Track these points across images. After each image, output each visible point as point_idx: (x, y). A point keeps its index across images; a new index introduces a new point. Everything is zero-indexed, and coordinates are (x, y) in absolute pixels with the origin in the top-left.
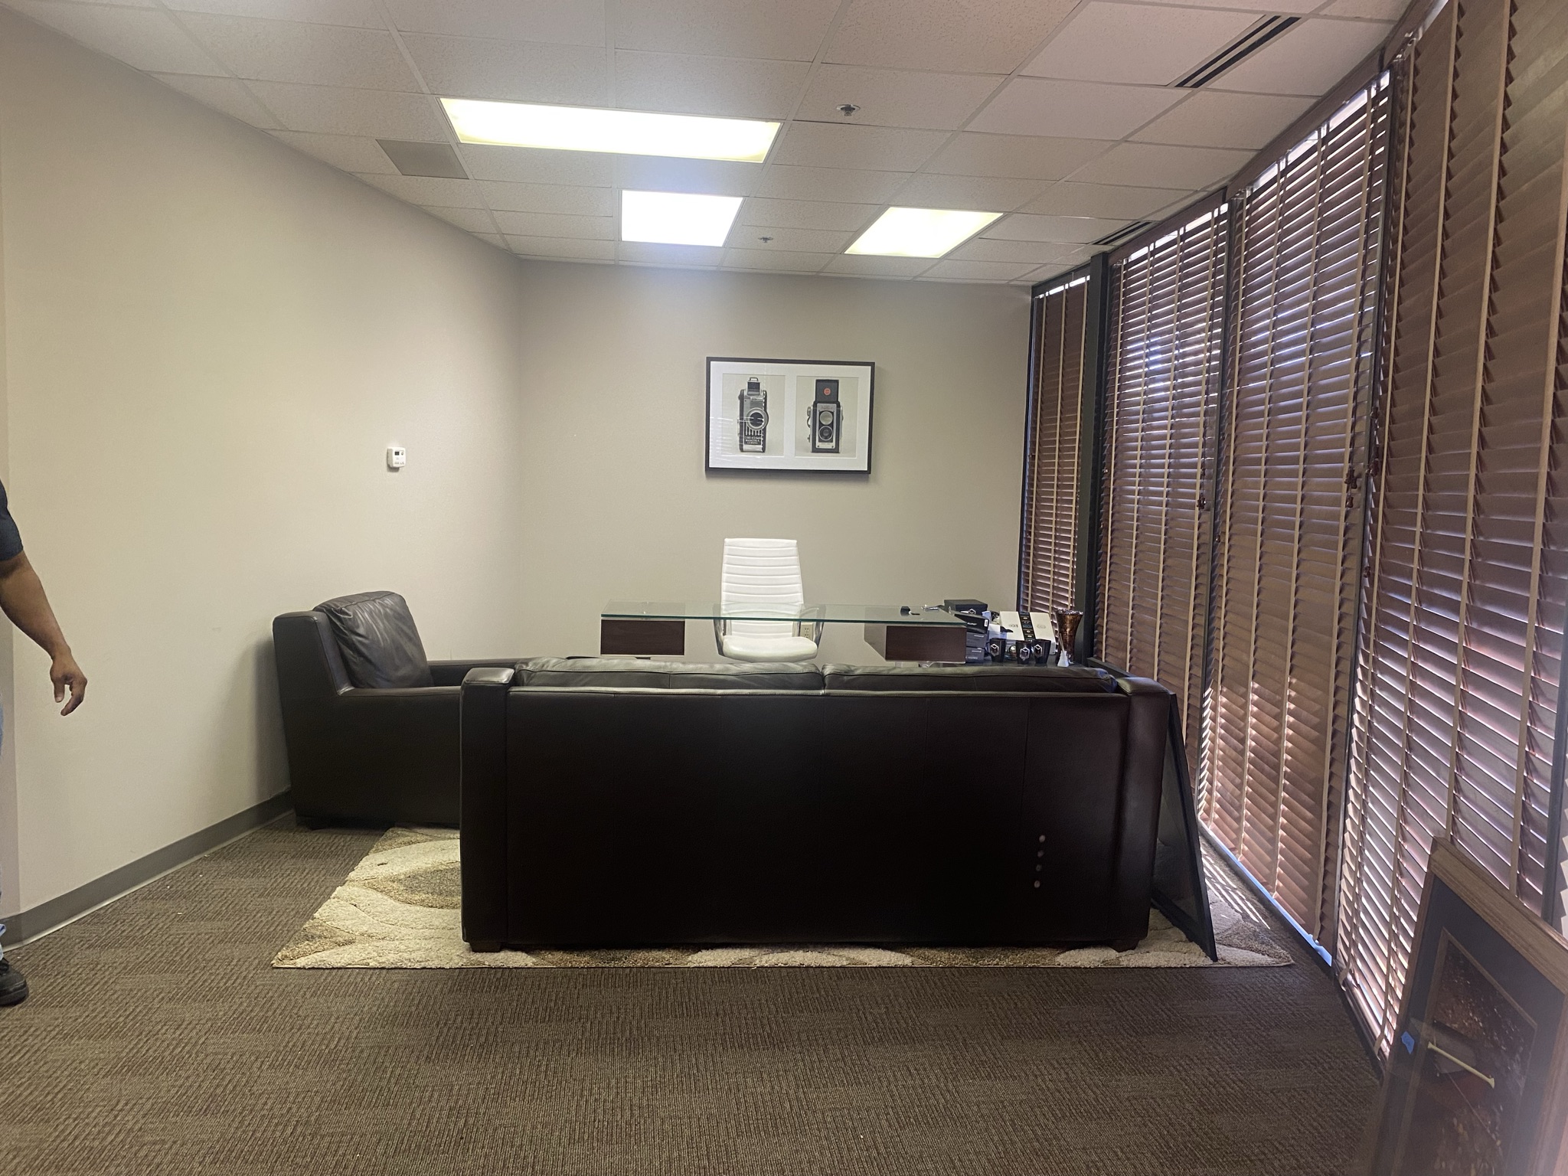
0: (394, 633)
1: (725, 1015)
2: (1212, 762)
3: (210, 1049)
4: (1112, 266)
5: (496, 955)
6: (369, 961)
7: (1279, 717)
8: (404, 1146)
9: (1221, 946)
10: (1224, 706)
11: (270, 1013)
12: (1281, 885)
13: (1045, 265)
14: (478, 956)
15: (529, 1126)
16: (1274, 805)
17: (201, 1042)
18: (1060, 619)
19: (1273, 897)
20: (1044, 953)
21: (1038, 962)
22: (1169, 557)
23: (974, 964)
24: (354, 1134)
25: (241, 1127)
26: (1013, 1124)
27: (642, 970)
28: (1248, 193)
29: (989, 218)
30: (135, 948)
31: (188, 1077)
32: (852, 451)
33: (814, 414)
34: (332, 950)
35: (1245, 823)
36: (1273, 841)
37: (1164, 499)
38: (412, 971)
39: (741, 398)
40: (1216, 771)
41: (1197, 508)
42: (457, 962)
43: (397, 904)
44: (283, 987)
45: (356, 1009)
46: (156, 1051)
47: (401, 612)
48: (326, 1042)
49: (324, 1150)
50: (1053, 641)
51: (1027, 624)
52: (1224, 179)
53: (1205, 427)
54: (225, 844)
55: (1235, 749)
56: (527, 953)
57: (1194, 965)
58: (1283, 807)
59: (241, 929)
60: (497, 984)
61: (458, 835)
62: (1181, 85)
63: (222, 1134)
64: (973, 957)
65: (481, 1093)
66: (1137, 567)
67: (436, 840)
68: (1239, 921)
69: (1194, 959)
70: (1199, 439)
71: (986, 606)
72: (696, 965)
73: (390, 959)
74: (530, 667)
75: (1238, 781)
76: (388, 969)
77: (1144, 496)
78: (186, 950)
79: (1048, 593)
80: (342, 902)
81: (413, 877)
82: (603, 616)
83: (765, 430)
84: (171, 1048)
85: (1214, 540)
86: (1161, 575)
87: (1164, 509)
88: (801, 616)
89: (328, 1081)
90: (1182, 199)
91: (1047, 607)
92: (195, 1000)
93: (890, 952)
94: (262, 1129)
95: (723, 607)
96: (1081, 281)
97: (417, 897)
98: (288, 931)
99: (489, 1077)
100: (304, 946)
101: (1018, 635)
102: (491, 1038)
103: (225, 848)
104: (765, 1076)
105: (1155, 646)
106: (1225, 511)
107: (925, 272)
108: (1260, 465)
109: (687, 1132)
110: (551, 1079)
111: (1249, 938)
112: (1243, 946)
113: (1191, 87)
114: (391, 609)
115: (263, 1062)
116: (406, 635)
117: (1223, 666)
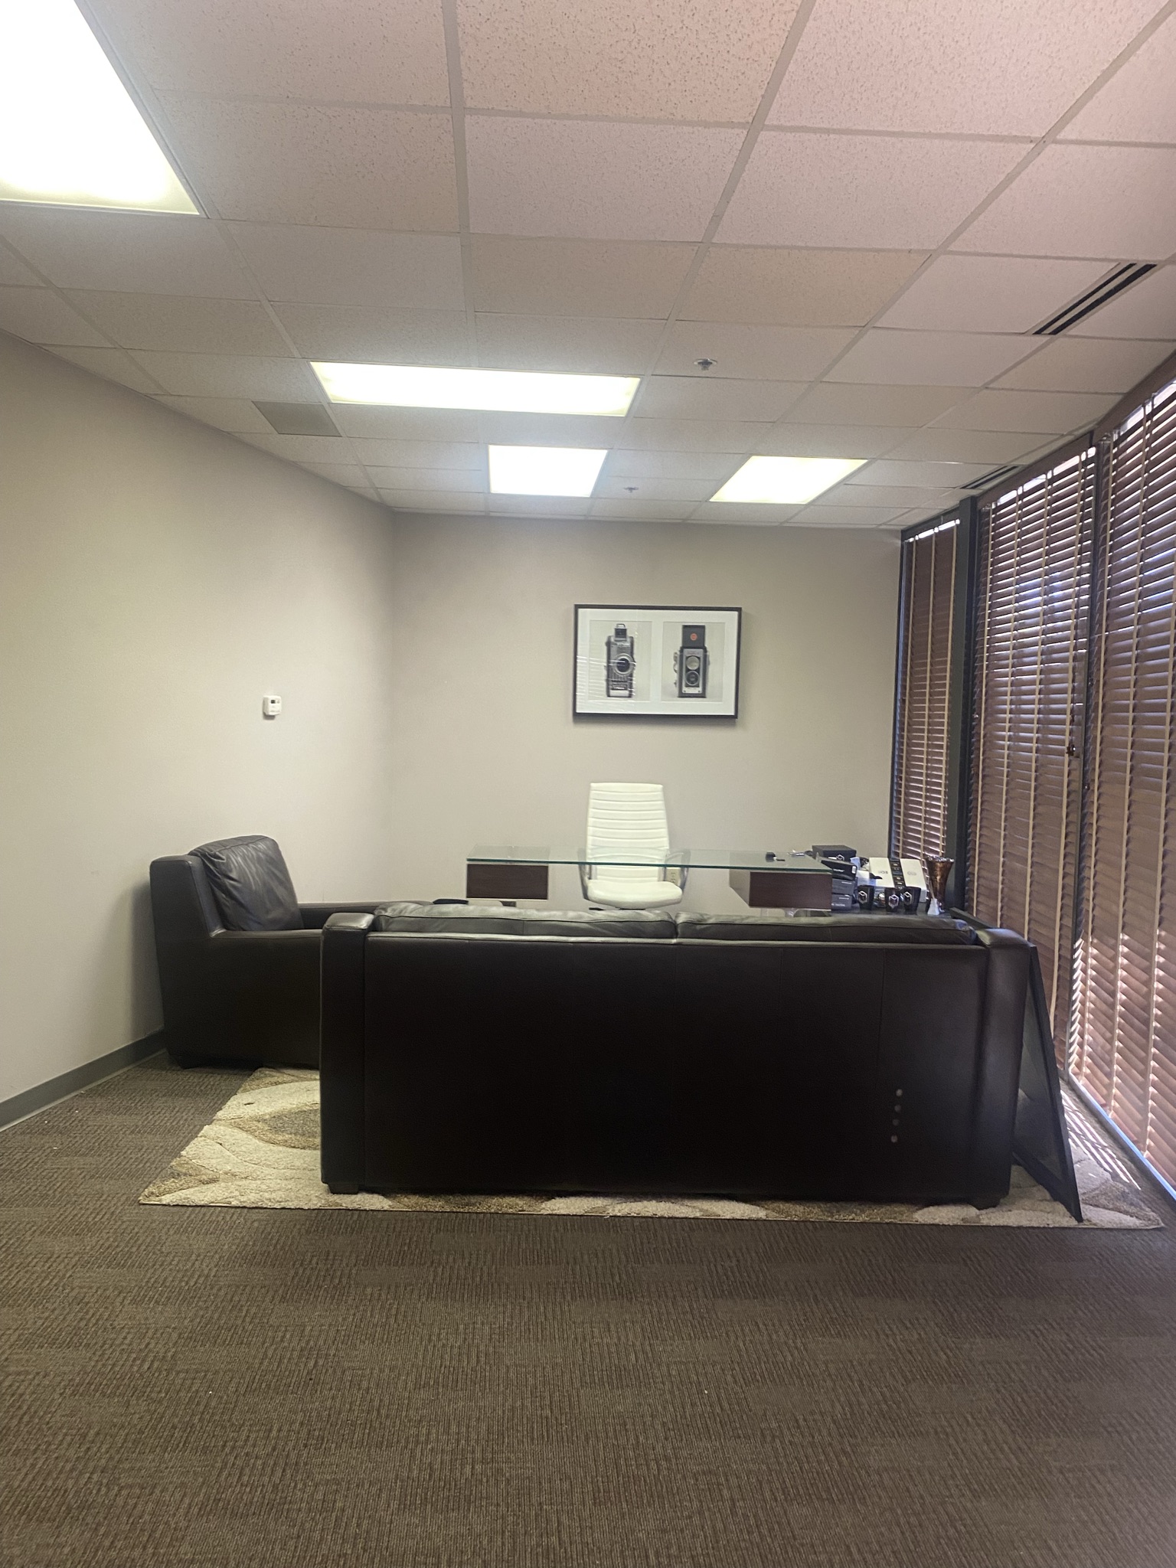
0: (266, 878)
1: (575, 1263)
2: (1083, 1015)
3: (76, 1283)
4: (980, 511)
5: (353, 1197)
6: (231, 1200)
7: (1148, 970)
8: (255, 1385)
9: (1087, 1207)
10: (1095, 957)
11: (134, 1249)
12: (1152, 1144)
13: (913, 509)
14: (336, 1198)
15: (376, 1371)
16: (1145, 1062)
17: (68, 1275)
18: (930, 866)
19: (1144, 1156)
20: (902, 1209)
21: (895, 1218)
22: (1039, 804)
23: (830, 1219)
24: (208, 1371)
25: (102, 1360)
26: (861, 1385)
27: (495, 1216)
28: (1115, 437)
29: (856, 464)
30: (11, 1182)
31: (55, 1309)
32: (719, 697)
33: (681, 659)
34: (196, 1188)
35: (1115, 1079)
36: (1144, 1099)
37: (1034, 745)
38: (272, 1211)
39: (609, 644)
40: (1087, 1025)
41: (1067, 755)
42: (316, 1203)
43: (261, 1144)
44: (148, 1223)
45: (216, 1247)
46: (25, 1283)
47: (274, 857)
48: (186, 1279)
49: (178, 1387)
50: (924, 888)
51: (897, 872)
52: (1089, 423)
53: (1074, 673)
54: (99, 1082)
55: (1105, 1002)
56: (383, 1195)
57: (1057, 1225)
58: (1153, 1063)
59: (112, 1165)
60: (354, 1226)
61: (318, 1077)
62: (1038, 333)
63: (84, 1367)
64: (829, 1212)
65: (332, 1334)
66: (1009, 814)
67: (302, 1081)
68: (1107, 1181)
69: (1058, 1219)
70: (1068, 685)
71: (855, 852)
72: (550, 1212)
73: (250, 1198)
74: (389, 913)
75: (1108, 1035)
76: (250, 1208)
77: (1015, 742)
78: (58, 1185)
79: (918, 839)
80: (208, 1141)
81: (278, 1117)
82: (469, 860)
83: (631, 675)
84: (40, 1280)
85: (1083, 787)
86: (1031, 822)
87: (1034, 755)
88: (667, 860)
89: (185, 1318)
90: (1049, 443)
91: (918, 854)
92: (64, 1234)
93: (744, 1205)
94: (121, 1363)
95: (589, 851)
96: (951, 524)
97: (280, 1138)
98: (156, 1168)
99: (340, 1319)
100: (170, 1183)
101: (887, 882)
102: (344, 1281)
103: (100, 1085)
104: (612, 1327)
105: (1025, 895)
106: (1095, 759)
107: (792, 518)
108: (1128, 712)
109: (531, 1381)
110: (401, 1322)
111: (1117, 1199)
112: (1111, 1206)
113: (1050, 334)
114: (263, 853)
115: (125, 1297)
116: (277, 878)
117: (1094, 916)
